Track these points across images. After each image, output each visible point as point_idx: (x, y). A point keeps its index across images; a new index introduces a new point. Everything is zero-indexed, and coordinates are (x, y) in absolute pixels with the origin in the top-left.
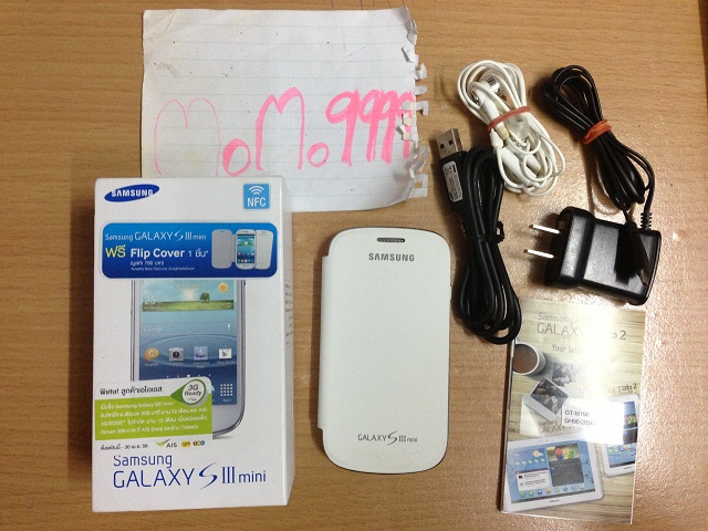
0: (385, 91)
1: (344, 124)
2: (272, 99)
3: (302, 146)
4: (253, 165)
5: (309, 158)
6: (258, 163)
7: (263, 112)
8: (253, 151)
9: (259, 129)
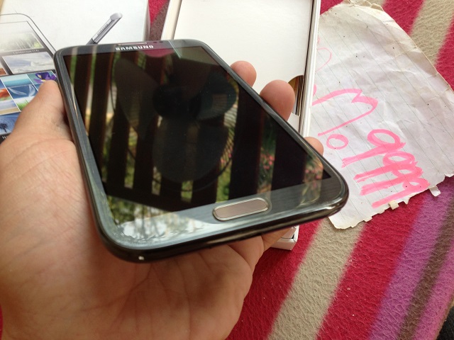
0: (417, 166)
3: (337, 128)
5: (331, 137)
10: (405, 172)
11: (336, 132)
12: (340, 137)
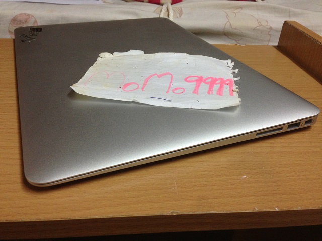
0: (217, 78)
1: (195, 83)
2: (156, 74)
3: (169, 87)
4: (140, 90)
5: (173, 91)
6: (143, 89)
7: (150, 77)
8: (141, 86)
9: (147, 81)
10: (219, 82)
11: (171, 89)
12: (176, 89)
